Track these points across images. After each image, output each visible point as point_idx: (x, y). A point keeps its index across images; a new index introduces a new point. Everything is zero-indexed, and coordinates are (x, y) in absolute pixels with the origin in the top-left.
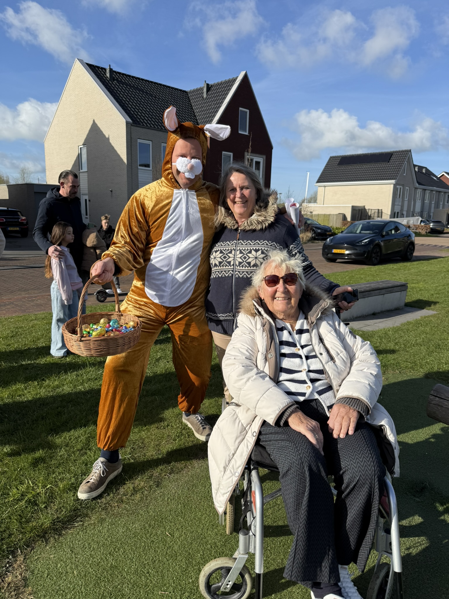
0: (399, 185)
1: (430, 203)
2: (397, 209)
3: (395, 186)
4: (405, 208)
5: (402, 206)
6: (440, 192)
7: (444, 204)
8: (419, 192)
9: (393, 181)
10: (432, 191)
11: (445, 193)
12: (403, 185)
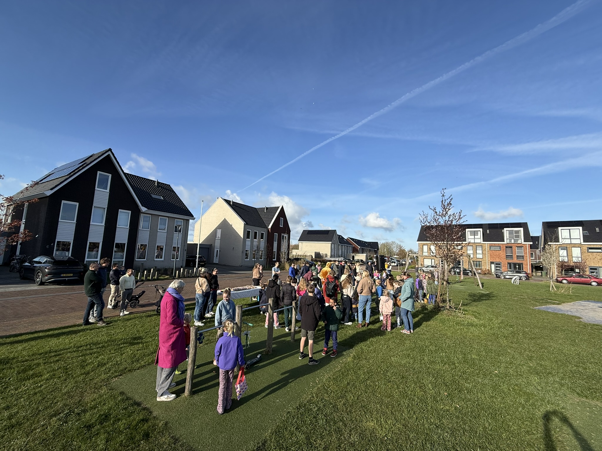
0: (333, 244)
1: (345, 251)
2: (333, 254)
3: (331, 244)
4: (336, 253)
5: (334, 252)
6: (348, 246)
7: (350, 251)
8: (340, 247)
9: (331, 242)
10: (345, 246)
11: (350, 246)
12: (334, 244)
